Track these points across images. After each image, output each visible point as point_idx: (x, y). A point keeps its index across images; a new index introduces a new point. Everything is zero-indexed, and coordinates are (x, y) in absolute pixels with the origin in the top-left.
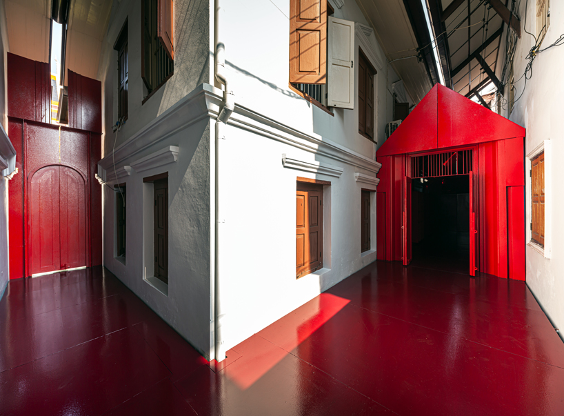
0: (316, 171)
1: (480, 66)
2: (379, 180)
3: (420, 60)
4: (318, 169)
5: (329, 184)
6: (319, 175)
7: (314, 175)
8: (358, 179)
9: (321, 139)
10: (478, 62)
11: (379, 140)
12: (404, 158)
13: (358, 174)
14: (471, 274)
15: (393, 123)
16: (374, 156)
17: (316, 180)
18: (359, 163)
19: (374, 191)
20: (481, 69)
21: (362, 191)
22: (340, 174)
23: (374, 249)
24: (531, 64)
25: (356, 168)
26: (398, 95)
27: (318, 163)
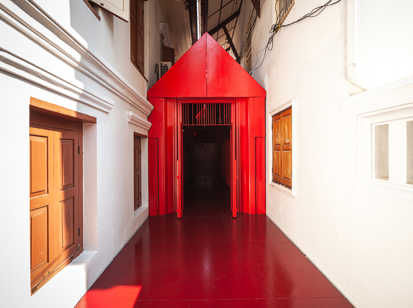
0: (77, 97)
1: (225, 37)
2: (150, 124)
3: (187, 9)
4: (82, 95)
5: (92, 121)
6: (81, 105)
7: (75, 103)
8: (131, 119)
9: (86, 47)
10: (224, 33)
11: (150, 79)
12: (176, 103)
13: (131, 113)
14: (234, 216)
15: (164, 63)
16: (146, 95)
17: (77, 113)
18: (131, 99)
19: (145, 137)
20: (226, 39)
21: (134, 135)
22: (110, 109)
23: (145, 204)
24: (272, 38)
25: (128, 105)
26: (165, 38)
27: (81, 85)
